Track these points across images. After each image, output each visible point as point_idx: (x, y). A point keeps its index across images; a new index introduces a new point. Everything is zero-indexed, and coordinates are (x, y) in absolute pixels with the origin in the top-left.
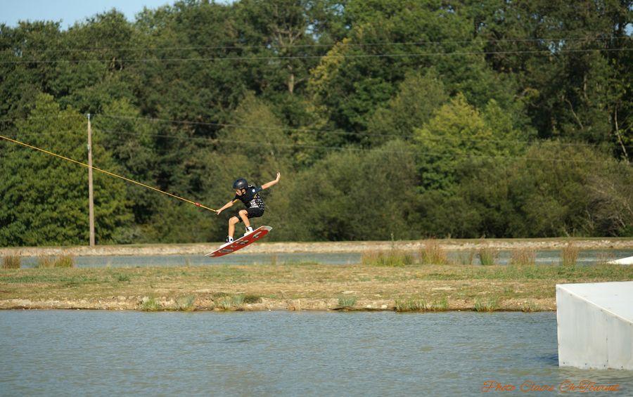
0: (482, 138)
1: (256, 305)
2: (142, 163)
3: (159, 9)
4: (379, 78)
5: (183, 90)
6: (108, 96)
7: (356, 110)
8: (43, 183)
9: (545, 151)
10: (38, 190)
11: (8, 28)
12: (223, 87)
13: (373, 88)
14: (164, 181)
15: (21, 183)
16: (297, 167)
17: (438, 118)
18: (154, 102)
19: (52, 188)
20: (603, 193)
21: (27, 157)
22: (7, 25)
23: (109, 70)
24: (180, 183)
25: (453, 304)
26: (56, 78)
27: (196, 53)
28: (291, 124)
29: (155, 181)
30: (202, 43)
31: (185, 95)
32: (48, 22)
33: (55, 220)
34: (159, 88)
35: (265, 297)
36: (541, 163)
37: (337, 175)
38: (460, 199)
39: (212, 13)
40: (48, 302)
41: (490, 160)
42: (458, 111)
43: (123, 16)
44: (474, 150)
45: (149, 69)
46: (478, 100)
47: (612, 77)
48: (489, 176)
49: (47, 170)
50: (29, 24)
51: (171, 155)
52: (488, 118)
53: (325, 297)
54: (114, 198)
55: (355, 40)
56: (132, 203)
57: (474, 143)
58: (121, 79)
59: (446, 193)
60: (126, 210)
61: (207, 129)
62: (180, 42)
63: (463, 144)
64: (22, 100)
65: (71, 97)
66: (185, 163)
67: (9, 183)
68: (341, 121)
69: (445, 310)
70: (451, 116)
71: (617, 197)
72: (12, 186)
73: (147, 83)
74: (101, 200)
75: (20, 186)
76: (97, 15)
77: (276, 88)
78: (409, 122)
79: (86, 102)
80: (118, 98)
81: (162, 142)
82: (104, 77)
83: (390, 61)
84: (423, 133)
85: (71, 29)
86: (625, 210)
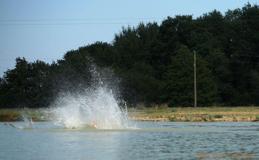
1: (220, 119)
2: (226, 76)
3: (235, 10)
5: (244, 44)
6: (212, 47)
11: (171, 18)
14: (235, 83)
15: (173, 83)
19: (186, 85)
21: (176, 72)
22: (170, 17)
23: (213, 36)
24: (242, 85)
26: (190, 39)
27: (250, 28)
31: (245, 46)
32: (188, 16)
35: (224, 116)
39: (257, 11)
43: (220, 13)
45: (229, 35)
49: (184, 78)
50: (180, 16)
51: (239, 72)
54: (213, 90)
56: (220, 92)
58: (218, 40)
60: (217, 95)
62: (243, 24)
64: (176, 48)
66: (245, 76)
67: (168, 83)
72: (169, 84)
74: (207, 91)
75: (172, 84)
76: (209, 13)
80: (216, 48)
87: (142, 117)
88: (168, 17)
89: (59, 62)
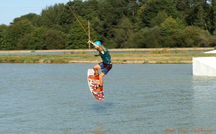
0: (176, 25)
1: (126, 62)
2: (101, 31)
4: (153, 12)
6: (93, 16)
7: (148, 19)
8: (79, 35)
9: (190, 28)
10: (78, 37)
12: (118, 14)
13: (152, 14)
14: (105, 35)
16: (135, 32)
17: (166, 21)
18: (103, 17)
19: (81, 36)
20: (202, 38)
21: (75, 30)
23: (93, 10)
24: (109, 35)
25: (169, 62)
26: (82, 12)
27: (112, 7)
28: (133, 22)
29: (103, 35)
30: (113, 4)
31: (110, 16)
33: (82, 44)
34: (104, 14)
35: (128, 60)
36: (188, 31)
37: (143, 33)
38: (171, 39)
40: (81, 61)
41: (178, 30)
42: (170, 20)
44: (174, 28)
45: (102, 10)
46: (174, 17)
47: (204, 12)
48: (177, 34)
49: (79, 33)
51: (107, 29)
52: (177, 21)
53: (141, 60)
54: (95, 39)
55: (148, 4)
57: (174, 27)
58: (96, 12)
59: (168, 37)
61: (115, 24)
62: (109, 4)
63: (171, 27)
65: (85, 16)
66: (110, 31)
67: (72, 35)
68: (144, 22)
69: (168, 63)
70: (169, 20)
71: (205, 39)
73: (102, 13)
75: (74, 36)
77: (130, 14)
78: (159, 22)
79: (88, 17)
80: (95, 17)
81: (105, 26)
82: (92, 12)
83: (155, 8)
84: (163, 24)
85: (85, 1)
86: (207, 41)
87: (85, 61)
88: (70, 1)
89: (11, 23)
